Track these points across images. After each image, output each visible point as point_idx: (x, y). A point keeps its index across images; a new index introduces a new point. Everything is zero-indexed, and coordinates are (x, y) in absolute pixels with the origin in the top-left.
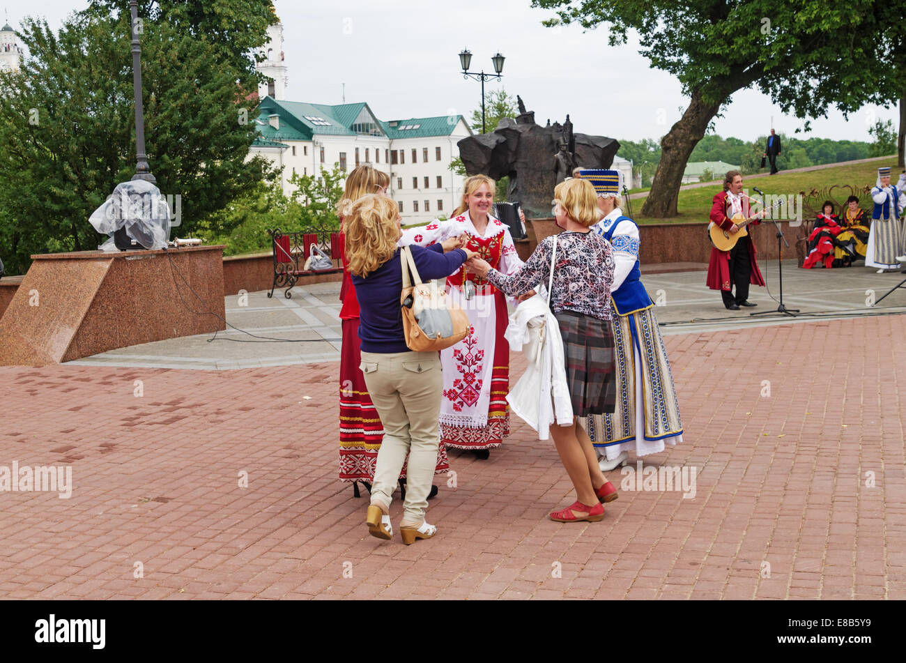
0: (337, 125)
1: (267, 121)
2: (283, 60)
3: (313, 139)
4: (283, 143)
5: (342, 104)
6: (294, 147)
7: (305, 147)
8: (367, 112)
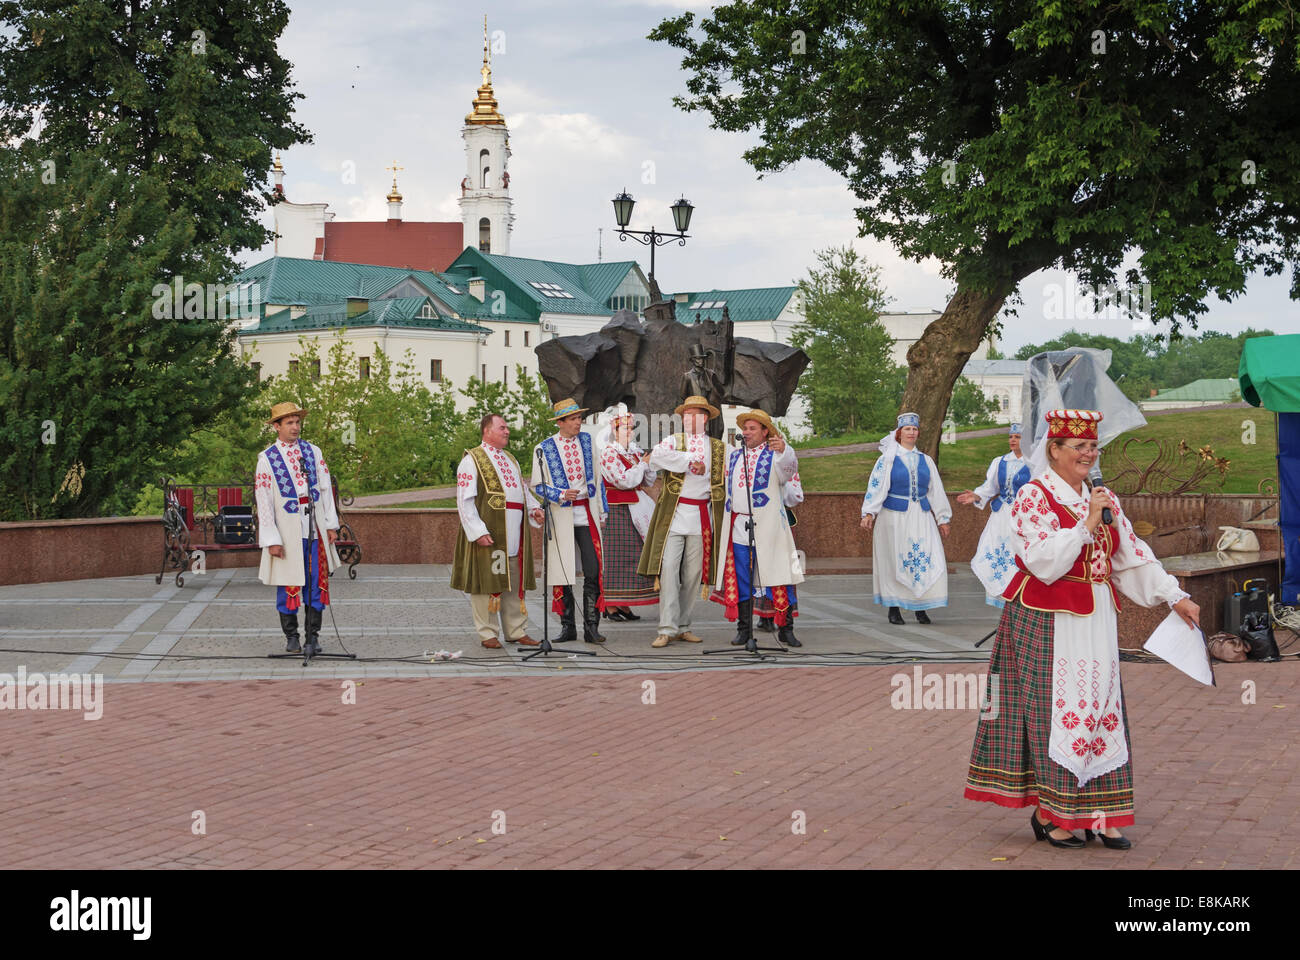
0: (584, 297)
1: (466, 287)
2: (506, 186)
3: (541, 320)
4: (483, 324)
5: (598, 263)
6: (507, 332)
7: (526, 333)
8: (636, 278)
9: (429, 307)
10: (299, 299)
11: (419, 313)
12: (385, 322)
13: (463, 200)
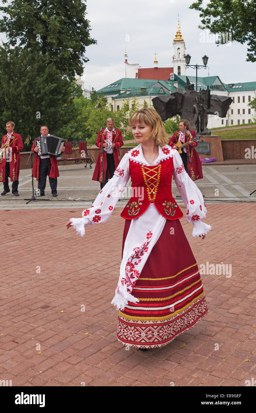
0: (204, 86)
1: (173, 84)
2: (184, 57)
5: (207, 77)
8: (218, 80)
9: (162, 90)
10: (129, 89)
11: (159, 91)
12: (150, 94)
13: (174, 62)
